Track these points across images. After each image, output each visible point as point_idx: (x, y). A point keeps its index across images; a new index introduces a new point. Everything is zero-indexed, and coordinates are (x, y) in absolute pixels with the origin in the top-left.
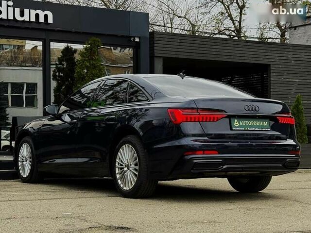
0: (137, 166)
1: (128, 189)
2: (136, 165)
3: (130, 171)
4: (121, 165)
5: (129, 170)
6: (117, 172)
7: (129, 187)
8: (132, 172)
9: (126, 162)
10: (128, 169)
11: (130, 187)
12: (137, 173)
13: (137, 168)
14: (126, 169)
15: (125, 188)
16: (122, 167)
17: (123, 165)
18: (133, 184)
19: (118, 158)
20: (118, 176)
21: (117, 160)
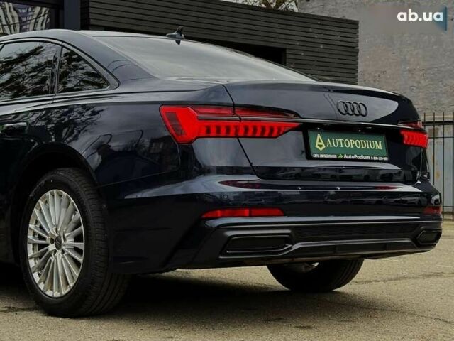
0: (81, 241)
1: (57, 294)
2: (78, 238)
3: (63, 252)
4: (41, 238)
5: (59, 251)
6: (30, 253)
7: (59, 290)
8: (68, 255)
9: (53, 231)
10: (59, 247)
11: (64, 291)
12: (80, 259)
13: (81, 245)
14: (52, 247)
15: (49, 293)
16: (43, 242)
17: (44, 239)
18: (71, 285)
19: (32, 220)
20: (32, 263)
21: (30, 226)
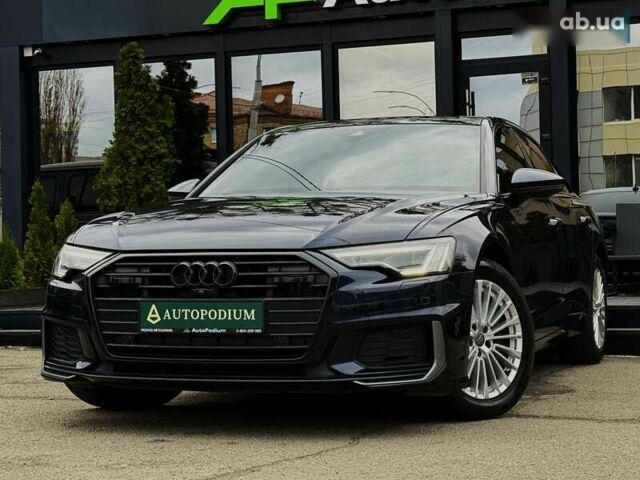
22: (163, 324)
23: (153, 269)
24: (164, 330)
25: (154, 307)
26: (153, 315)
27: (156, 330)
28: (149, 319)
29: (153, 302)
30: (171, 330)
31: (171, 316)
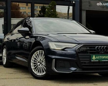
22: (96, 59)
23: (90, 48)
24: (96, 61)
25: (94, 56)
26: (94, 58)
27: (95, 61)
28: (93, 58)
29: (94, 55)
30: (98, 61)
31: (98, 58)
